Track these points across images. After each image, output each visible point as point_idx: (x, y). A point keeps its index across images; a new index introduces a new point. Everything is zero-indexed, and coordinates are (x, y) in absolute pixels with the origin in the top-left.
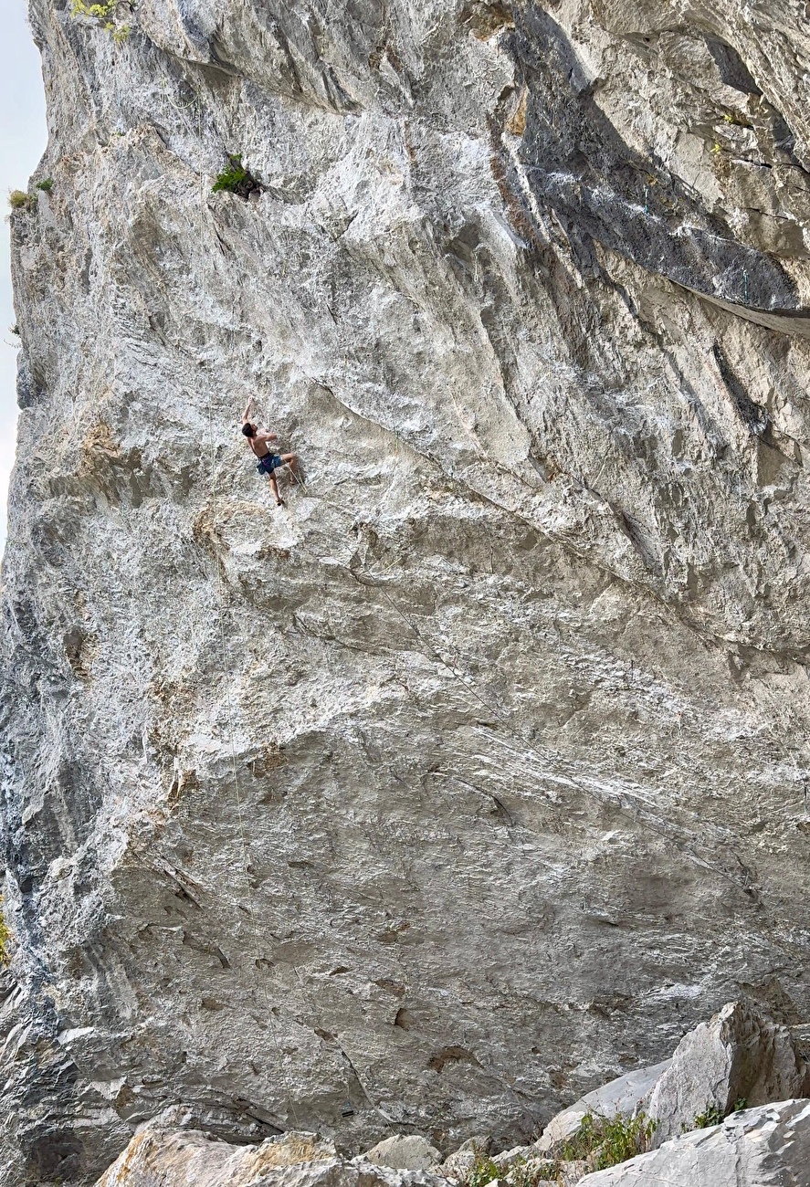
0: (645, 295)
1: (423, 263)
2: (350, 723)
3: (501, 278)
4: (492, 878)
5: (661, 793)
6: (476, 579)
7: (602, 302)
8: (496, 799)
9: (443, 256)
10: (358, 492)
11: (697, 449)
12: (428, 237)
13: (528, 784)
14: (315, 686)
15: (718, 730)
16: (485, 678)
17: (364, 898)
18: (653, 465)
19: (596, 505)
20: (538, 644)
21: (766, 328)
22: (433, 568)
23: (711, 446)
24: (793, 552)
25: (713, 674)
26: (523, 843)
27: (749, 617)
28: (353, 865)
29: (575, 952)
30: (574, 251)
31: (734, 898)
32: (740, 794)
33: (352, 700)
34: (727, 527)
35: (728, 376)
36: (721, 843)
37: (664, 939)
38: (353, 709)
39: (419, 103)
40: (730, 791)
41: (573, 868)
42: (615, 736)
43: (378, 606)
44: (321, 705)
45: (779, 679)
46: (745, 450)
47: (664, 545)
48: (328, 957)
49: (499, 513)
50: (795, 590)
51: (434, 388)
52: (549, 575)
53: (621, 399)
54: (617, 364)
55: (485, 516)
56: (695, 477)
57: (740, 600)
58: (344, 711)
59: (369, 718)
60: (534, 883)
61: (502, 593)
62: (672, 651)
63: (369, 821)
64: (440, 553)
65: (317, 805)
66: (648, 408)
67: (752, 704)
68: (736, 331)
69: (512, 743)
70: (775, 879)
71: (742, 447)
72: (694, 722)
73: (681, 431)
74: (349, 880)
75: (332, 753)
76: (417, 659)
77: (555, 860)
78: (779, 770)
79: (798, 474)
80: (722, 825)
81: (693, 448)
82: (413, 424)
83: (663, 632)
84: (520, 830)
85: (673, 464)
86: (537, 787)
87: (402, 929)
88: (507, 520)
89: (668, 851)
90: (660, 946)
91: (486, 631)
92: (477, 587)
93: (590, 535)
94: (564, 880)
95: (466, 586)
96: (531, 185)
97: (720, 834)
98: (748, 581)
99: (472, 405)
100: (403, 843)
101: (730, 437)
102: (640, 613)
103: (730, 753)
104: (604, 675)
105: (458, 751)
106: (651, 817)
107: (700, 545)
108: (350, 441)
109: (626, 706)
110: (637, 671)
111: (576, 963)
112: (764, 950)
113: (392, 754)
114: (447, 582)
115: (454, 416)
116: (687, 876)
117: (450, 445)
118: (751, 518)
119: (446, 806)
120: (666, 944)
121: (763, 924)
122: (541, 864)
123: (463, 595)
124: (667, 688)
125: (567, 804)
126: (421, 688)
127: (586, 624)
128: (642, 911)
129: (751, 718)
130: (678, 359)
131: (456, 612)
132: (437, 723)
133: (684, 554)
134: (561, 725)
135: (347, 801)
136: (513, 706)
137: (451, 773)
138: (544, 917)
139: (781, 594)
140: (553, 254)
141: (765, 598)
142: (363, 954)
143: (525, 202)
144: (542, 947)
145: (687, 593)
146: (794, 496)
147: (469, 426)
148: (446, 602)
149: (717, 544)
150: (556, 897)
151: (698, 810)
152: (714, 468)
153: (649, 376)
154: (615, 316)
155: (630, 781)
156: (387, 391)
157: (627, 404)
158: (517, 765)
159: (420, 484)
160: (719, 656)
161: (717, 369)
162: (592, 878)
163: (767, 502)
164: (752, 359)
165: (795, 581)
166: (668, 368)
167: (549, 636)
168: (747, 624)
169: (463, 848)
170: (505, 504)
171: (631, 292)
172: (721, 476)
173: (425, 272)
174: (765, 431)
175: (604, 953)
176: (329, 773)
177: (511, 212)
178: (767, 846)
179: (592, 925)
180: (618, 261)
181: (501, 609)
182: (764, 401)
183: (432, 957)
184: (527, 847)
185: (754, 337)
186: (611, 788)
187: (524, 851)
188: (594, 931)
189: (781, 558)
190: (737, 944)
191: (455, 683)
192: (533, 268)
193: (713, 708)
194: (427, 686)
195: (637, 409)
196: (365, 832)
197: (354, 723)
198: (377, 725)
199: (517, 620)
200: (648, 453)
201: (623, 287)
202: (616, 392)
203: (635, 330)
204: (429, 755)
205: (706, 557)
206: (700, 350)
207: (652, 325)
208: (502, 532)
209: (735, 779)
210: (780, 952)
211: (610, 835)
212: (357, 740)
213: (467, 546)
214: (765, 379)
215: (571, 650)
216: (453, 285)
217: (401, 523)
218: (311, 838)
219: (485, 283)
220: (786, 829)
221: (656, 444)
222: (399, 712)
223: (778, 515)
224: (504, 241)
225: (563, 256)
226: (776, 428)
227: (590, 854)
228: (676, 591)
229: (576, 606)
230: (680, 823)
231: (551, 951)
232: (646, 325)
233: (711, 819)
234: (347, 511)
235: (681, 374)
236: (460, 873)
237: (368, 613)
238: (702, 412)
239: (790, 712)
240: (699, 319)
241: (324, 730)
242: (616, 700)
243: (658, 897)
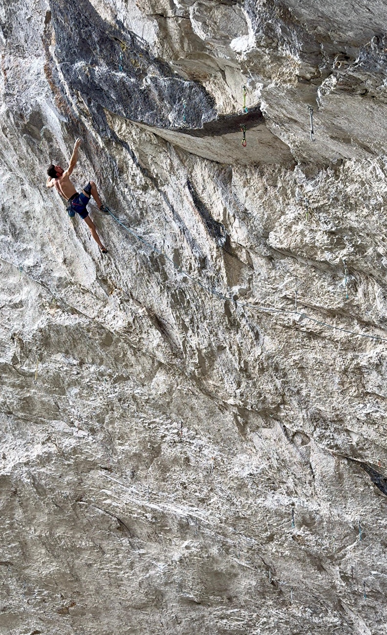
0: (141, 147)
1: (12, 144)
2: (25, 469)
3: (60, 150)
4: (122, 572)
5: (211, 515)
6: (83, 369)
7: (117, 157)
8: (119, 520)
9: (22, 136)
10: (12, 313)
11: (188, 262)
12: (11, 123)
13: (134, 509)
14: (5, 445)
15: (236, 469)
16: (100, 436)
17: (47, 586)
18: (165, 277)
19: (137, 309)
20: (125, 412)
21: (217, 163)
22: (58, 361)
23: (196, 258)
24: (257, 336)
25: (228, 430)
26: (139, 549)
27: (239, 386)
28: (37, 564)
29: (177, 621)
30: (94, 120)
31: (264, 586)
32: (254, 515)
33: (26, 454)
34: (215, 319)
35: (198, 204)
36: (251, 549)
37: (229, 612)
38: (25, 460)
39: (8, 41)
40: (249, 512)
41: (169, 565)
42: (179, 475)
43: (33, 390)
44: (8, 457)
45: (266, 432)
46: (216, 258)
47: (182, 336)
48: (28, 624)
49: (87, 321)
50: (262, 364)
51: (38, 236)
52: (124, 364)
53: (140, 230)
54: (134, 204)
55: (79, 323)
56: (190, 283)
57: (232, 374)
58: (21, 461)
59: (36, 465)
60: (148, 575)
61: (100, 377)
62: (202, 414)
63: (44, 535)
64: (61, 352)
65: (12, 524)
66: (156, 236)
67: (254, 450)
68: (199, 167)
69: (122, 481)
70: (286, 574)
71: (214, 257)
72: (222, 464)
73: (178, 250)
74: (35, 573)
75: (16, 489)
76: (60, 426)
77: (158, 560)
78: (276, 497)
79: (252, 275)
80: (249, 536)
81: (186, 262)
82: (29, 262)
83: (194, 401)
84: (136, 540)
85: (175, 274)
86: (139, 511)
87: (72, 606)
88: (93, 325)
89: (221, 554)
90: (227, 617)
91: (94, 404)
92: (85, 374)
93: (138, 331)
94: (164, 574)
95: (78, 373)
96: (64, 75)
97: (248, 543)
98: (233, 359)
99: (61, 246)
100: (66, 549)
101: (206, 251)
102: (179, 388)
103: (245, 486)
104: (166, 433)
105: (92, 487)
106: (207, 531)
107: (201, 334)
108: (3, 280)
109: (181, 453)
110: (185, 430)
111: (179, 628)
112: (286, 621)
113: (52, 490)
114: (66, 371)
115: (52, 254)
116: (234, 571)
117: (52, 275)
118: (228, 312)
119: (90, 524)
120: (230, 616)
121: (284, 604)
122: (151, 563)
123: (77, 380)
124: (204, 441)
125: (158, 523)
126: (64, 445)
127: (151, 397)
128: (213, 594)
129: (255, 460)
130: (169, 196)
131: (76, 392)
132: (77, 468)
133: (194, 341)
134: (148, 468)
135: (29, 521)
136: (119, 456)
137: (90, 502)
138: (156, 599)
139: (254, 367)
140: (82, 124)
141: (244, 370)
142: (50, 622)
143: (63, 90)
144: (157, 617)
145: (200, 370)
146: (252, 293)
147: (60, 261)
148: (69, 385)
149: (211, 332)
150: (162, 585)
151: (234, 526)
152: (200, 276)
153: (154, 211)
154: (127, 168)
155: (192, 506)
156: (13, 240)
157: (144, 234)
158: (127, 496)
159: (43, 305)
160: (228, 417)
161: (191, 199)
162: (181, 573)
163: (236, 298)
164: (210, 187)
165: (261, 357)
166: (164, 205)
167: (131, 406)
168: (238, 391)
169: (104, 553)
170: (88, 314)
171: (132, 147)
172: (205, 281)
173: (15, 150)
174: (225, 242)
175: (194, 622)
176: (16, 503)
177: (57, 98)
178: (277, 551)
179: (184, 603)
180: (122, 124)
181: (100, 388)
182: (221, 218)
183: (92, 624)
184: (142, 551)
185: (210, 170)
186: (181, 511)
187: (139, 554)
188: (188, 608)
189: (250, 340)
190: (270, 617)
191: (84, 441)
192: (73, 137)
193: (232, 454)
194: (69, 443)
195: (150, 237)
196: (43, 542)
197: (27, 469)
198: (41, 470)
199: (110, 396)
200: (161, 267)
201: (126, 143)
202: (137, 225)
203: (140, 178)
204: (75, 490)
205: (206, 343)
206: (180, 186)
207: (149, 171)
208: (90, 334)
209: (251, 504)
210: (296, 622)
211: (186, 543)
212: (29, 480)
213: (75, 346)
214: (220, 202)
215: (145, 415)
216: (32, 157)
217: (35, 332)
218: (10, 546)
219: (51, 154)
220: (286, 539)
221: (164, 260)
222: (54, 461)
223: (243, 307)
224: (54, 120)
225: (88, 125)
226: (232, 240)
227: (176, 558)
228: (193, 369)
229: (143, 385)
230: (225, 535)
231: (163, 620)
232: (145, 171)
233: (242, 532)
234: (6, 326)
235: (172, 207)
236: (103, 569)
237: (28, 395)
238: (188, 234)
239: (276, 456)
240: (176, 162)
241: (9, 474)
242: (174, 449)
243: (221, 585)
